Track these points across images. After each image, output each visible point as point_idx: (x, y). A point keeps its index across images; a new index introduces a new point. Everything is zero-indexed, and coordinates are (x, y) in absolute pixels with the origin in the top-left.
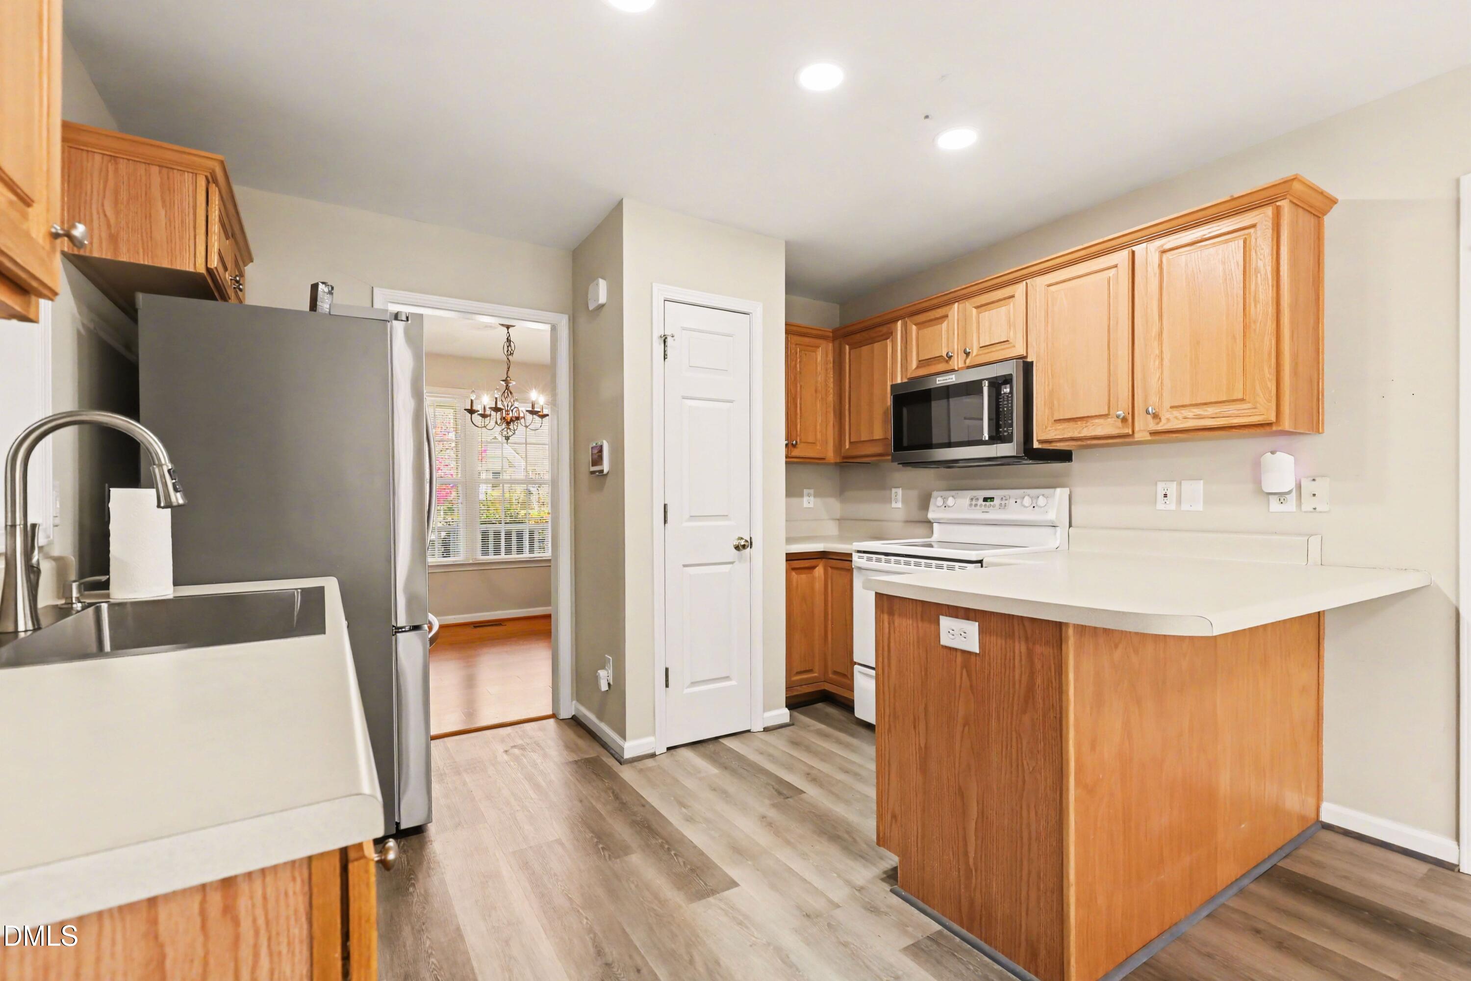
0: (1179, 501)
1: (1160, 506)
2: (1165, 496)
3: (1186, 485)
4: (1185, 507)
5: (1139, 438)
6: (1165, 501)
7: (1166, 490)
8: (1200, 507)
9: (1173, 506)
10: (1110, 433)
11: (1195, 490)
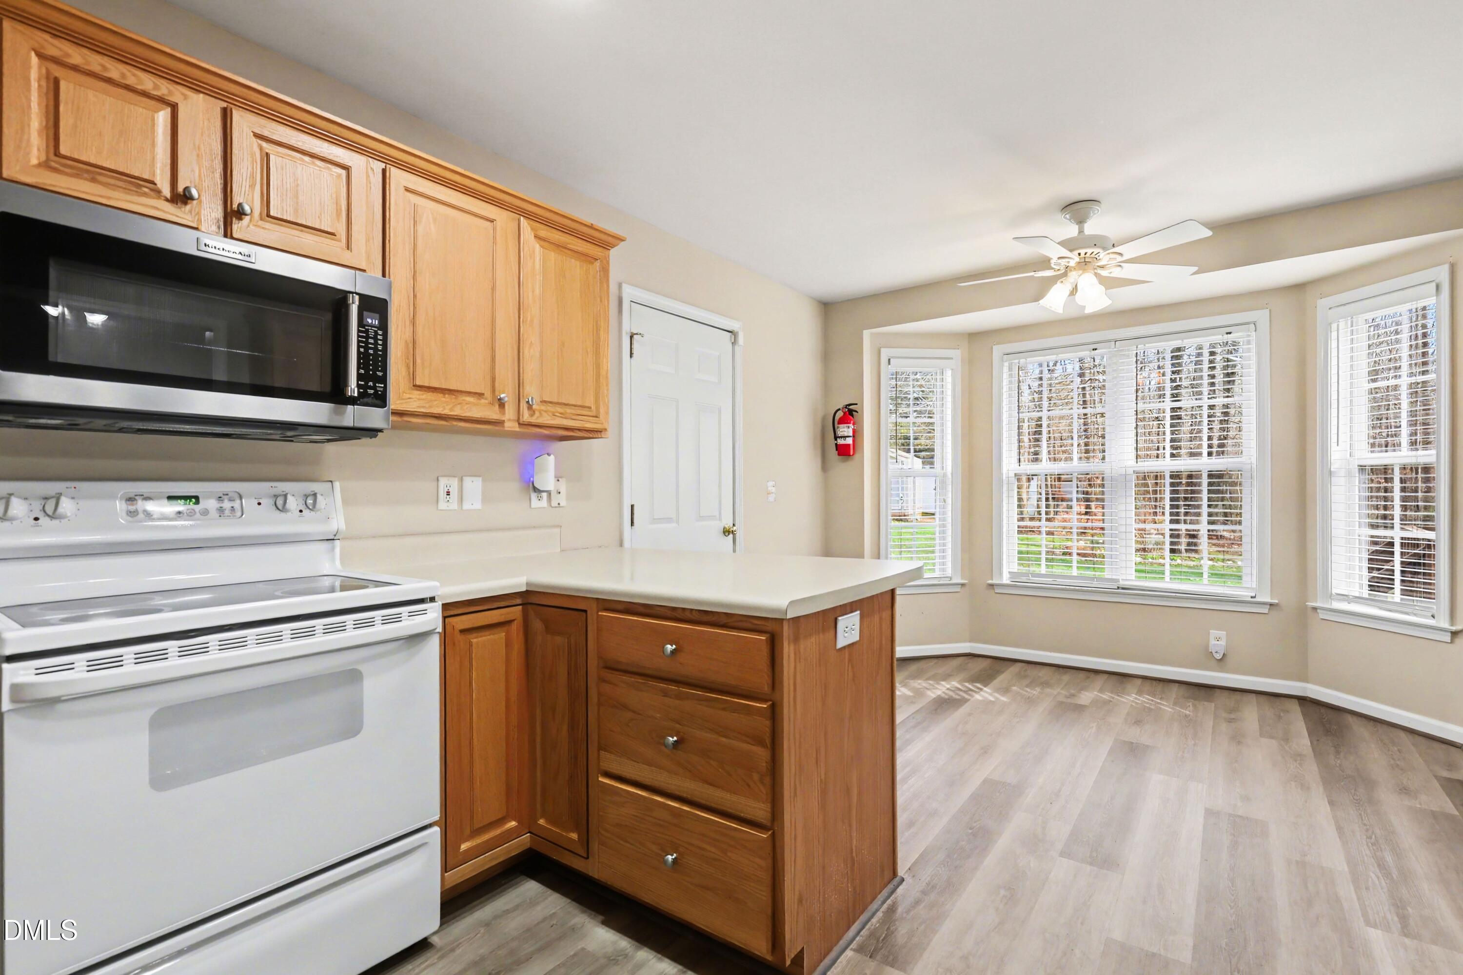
0: (461, 499)
1: (442, 505)
2: (448, 493)
3: (468, 481)
4: (466, 506)
5: (509, 427)
6: (448, 499)
7: (448, 487)
8: (478, 505)
9: (454, 505)
10: (487, 417)
11: (474, 486)
